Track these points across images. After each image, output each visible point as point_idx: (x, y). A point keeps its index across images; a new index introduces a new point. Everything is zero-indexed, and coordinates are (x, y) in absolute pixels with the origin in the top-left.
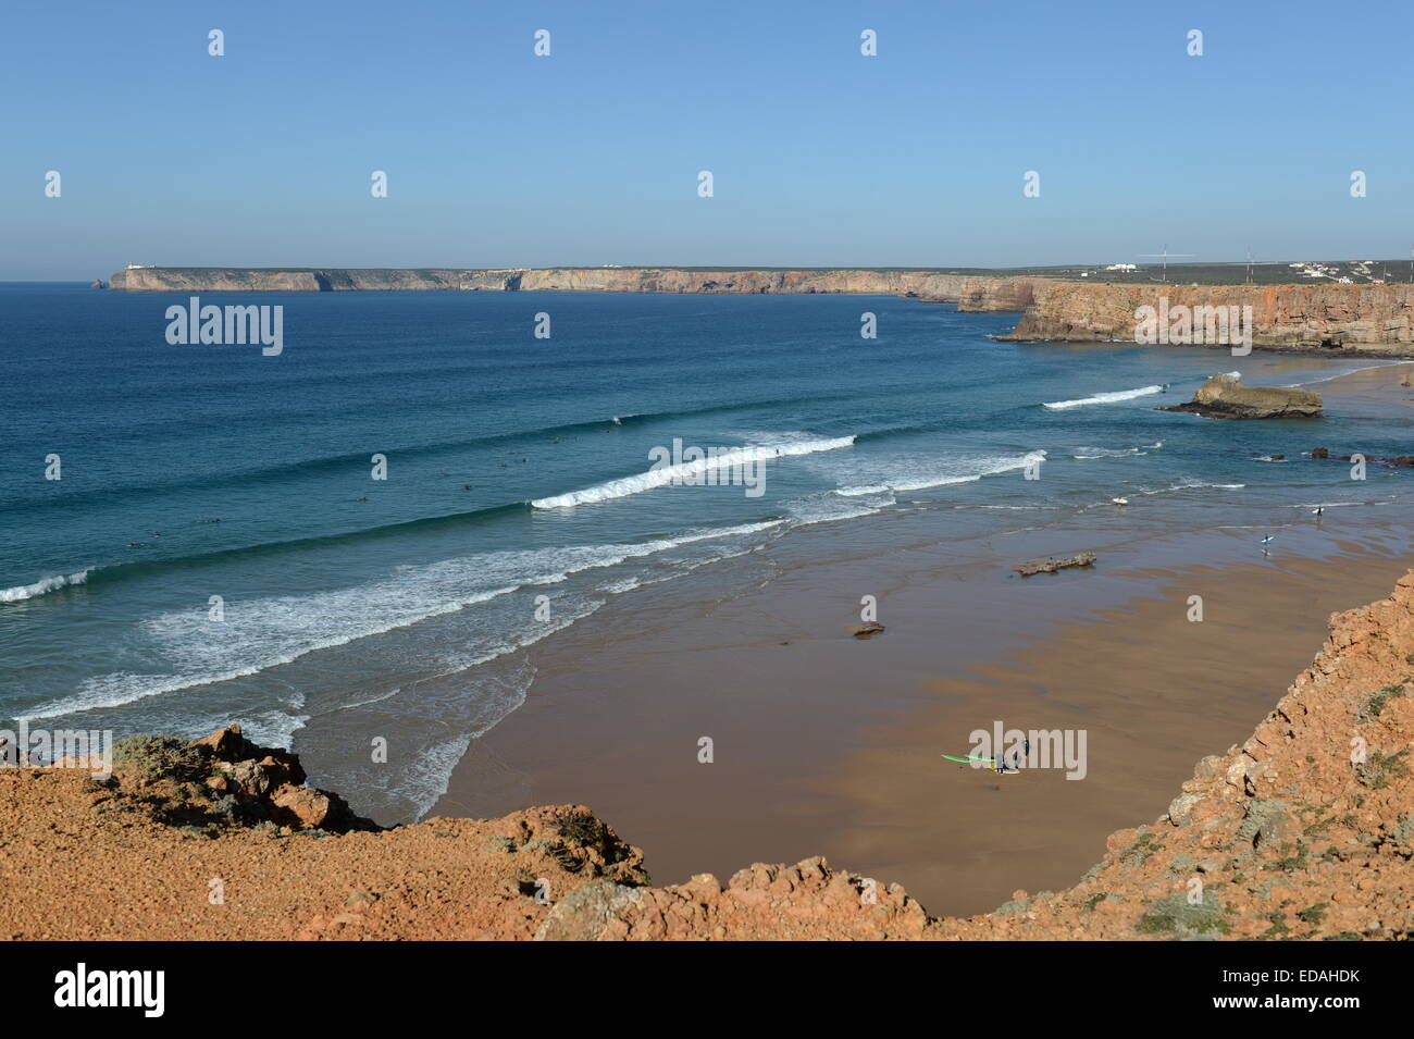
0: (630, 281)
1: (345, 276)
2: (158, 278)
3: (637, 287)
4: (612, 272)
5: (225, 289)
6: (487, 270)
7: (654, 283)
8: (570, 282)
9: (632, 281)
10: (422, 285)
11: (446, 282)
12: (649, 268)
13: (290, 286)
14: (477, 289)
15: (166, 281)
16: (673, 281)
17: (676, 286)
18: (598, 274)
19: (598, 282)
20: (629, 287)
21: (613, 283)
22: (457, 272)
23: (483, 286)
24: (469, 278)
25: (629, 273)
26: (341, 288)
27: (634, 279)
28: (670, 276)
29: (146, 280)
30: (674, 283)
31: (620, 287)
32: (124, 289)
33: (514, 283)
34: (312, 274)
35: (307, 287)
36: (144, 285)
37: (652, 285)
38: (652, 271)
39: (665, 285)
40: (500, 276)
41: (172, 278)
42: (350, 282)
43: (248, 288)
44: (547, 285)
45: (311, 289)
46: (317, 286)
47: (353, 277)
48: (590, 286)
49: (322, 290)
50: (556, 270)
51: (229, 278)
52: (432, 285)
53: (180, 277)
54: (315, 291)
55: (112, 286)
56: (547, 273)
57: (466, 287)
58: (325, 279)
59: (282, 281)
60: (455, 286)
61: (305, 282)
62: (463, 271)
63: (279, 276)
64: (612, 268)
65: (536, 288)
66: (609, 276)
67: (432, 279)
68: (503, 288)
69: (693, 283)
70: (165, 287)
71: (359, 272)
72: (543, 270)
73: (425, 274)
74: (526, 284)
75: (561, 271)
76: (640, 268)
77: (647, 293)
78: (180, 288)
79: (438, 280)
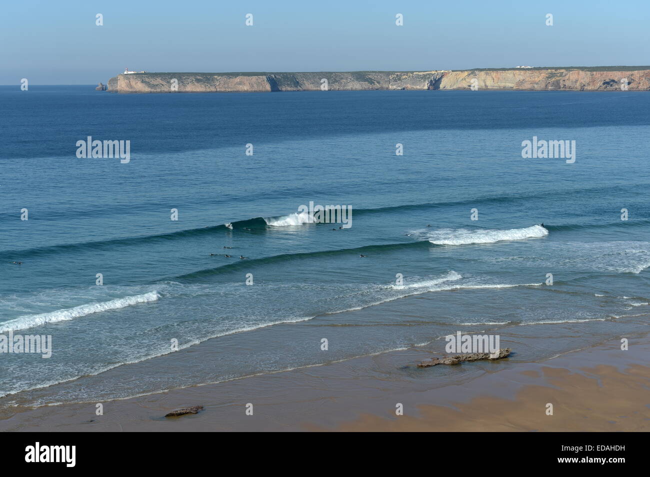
0: (537, 79)
1: (292, 78)
2: (143, 82)
3: (543, 86)
4: (522, 72)
5: (194, 90)
6: (412, 72)
7: (558, 82)
8: (484, 81)
9: (537, 81)
10: (356, 86)
11: (379, 83)
12: (556, 69)
13: (246, 88)
14: (404, 89)
15: (148, 84)
16: (576, 80)
17: (578, 84)
18: (509, 74)
19: (509, 81)
20: (536, 86)
21: (521, 82)
22: (388, 74)
23: (409, 86)
24: (398, 79)
25: (536, 73)
26: (289, 89)
27: (541, 78)
28: (573, 76)
29: (133, 83)
30: (577, 81)
31: (527, 86)
32: (117, 91)
33: (436, 83)
34: (264, 77)
35: (261, 88)
36: (131, 87)
37: (557, 83)
38: (558, 71)
39: (568, 83)
40: (424, 77)
41: (153, 82)
42: (297, 84)
43: (213, 89)
44: (464, 85)
45: (263, 89)
46: (268, 87)
47: (299, 79)
48: (502, 85)
49: (272, 91)
50: (473, 72)
51: (198, 81)
52: (366, 85)
53: (159, 81)
54: (267, 92)
55: (110, 88)
56: (466, 73)
57: (395, 87)
58: (275, 81)
59: (240, 83)
60: (385, 86)
61: (258, 84)
62: (393, 73)
63: (238, 79)
64: (523, 69)
65: (455, 87)
66: (520, 76)
67: (366, 80)
68: (426, 87)
69: (593, 81)
70: (147, 89)
71: (305, 75)
72: (462, 71)
73: (360, 76)
74: (446, 84)
75: (477, 72)
76: (547, 69)
77: (552, 91)
78: (159, 90)
79: (371, 81)
